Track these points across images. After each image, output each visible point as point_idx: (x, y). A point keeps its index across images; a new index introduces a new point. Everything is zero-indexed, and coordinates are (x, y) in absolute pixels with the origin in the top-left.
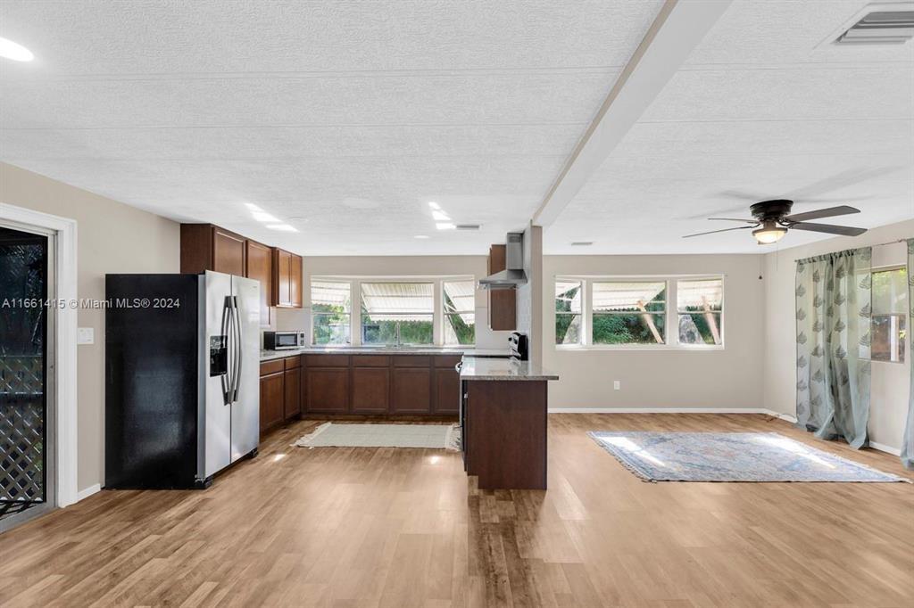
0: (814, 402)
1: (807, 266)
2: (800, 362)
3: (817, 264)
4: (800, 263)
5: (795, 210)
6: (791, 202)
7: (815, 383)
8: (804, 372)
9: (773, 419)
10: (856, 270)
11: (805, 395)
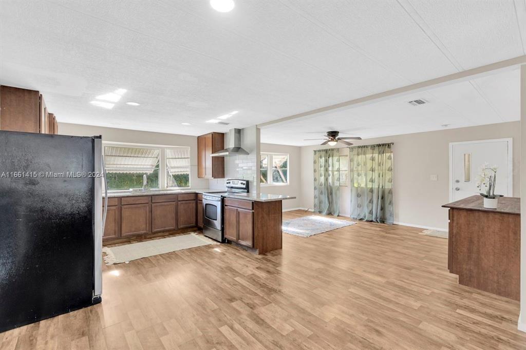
0: (320, 202)
1: (317, 153)
2: (315, 188)
3: (321, 152)
4: (315, 151)
5: (340, 136)
6: (338, 132)
7: (321, 196)
8: (317, 192)
9: (306, 211)
10: (334, 155)
11: (317, 200)
